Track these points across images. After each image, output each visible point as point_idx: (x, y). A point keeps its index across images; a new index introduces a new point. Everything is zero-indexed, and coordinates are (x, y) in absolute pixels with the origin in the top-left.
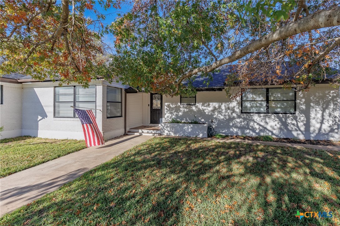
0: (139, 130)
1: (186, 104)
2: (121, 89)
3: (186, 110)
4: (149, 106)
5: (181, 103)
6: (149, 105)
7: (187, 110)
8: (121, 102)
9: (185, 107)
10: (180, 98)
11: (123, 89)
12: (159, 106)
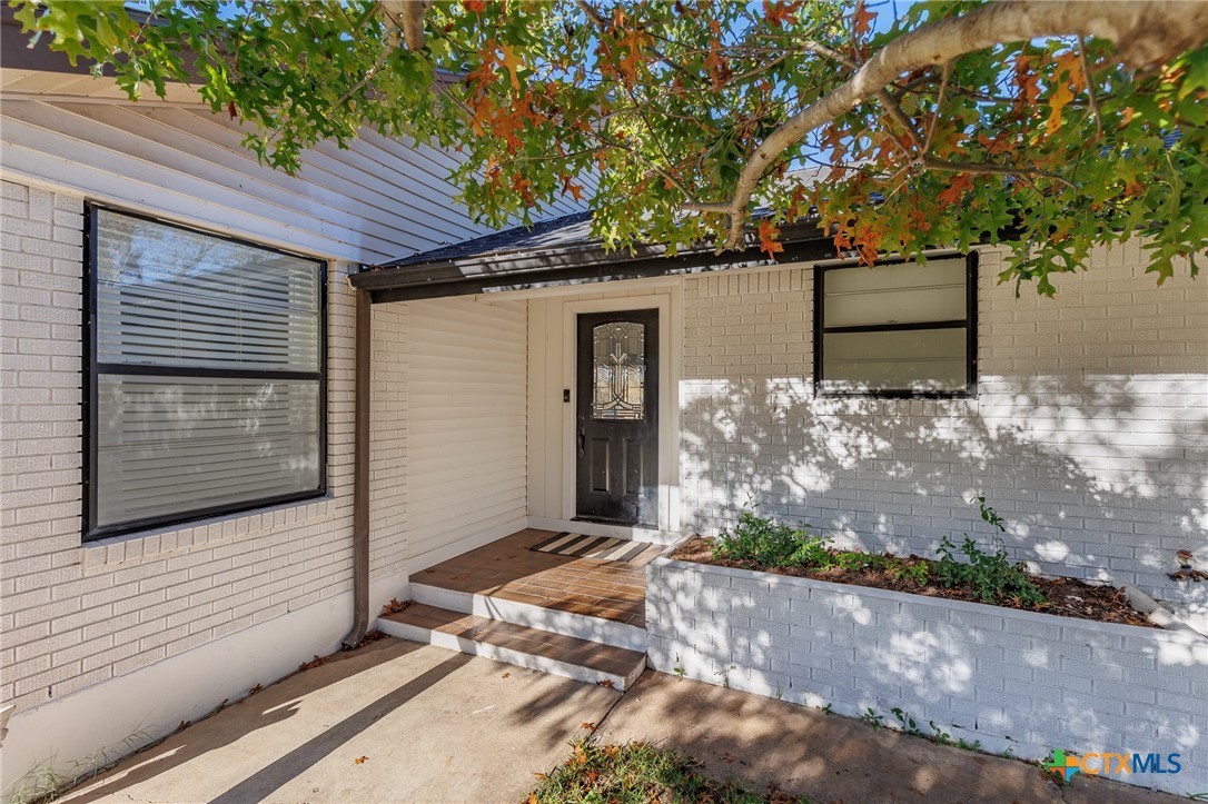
0: (475, 595)
1: (863, 388)
2: (324, 265)
3: (863, 440)
4: (567, 400)
5: (818, 376)
6: (567, 392)
7: (882, 445)
8: (322, 377)
9: (856, 419)
10: (811, 337)
11: (334, 266)
12: (635, 396)
